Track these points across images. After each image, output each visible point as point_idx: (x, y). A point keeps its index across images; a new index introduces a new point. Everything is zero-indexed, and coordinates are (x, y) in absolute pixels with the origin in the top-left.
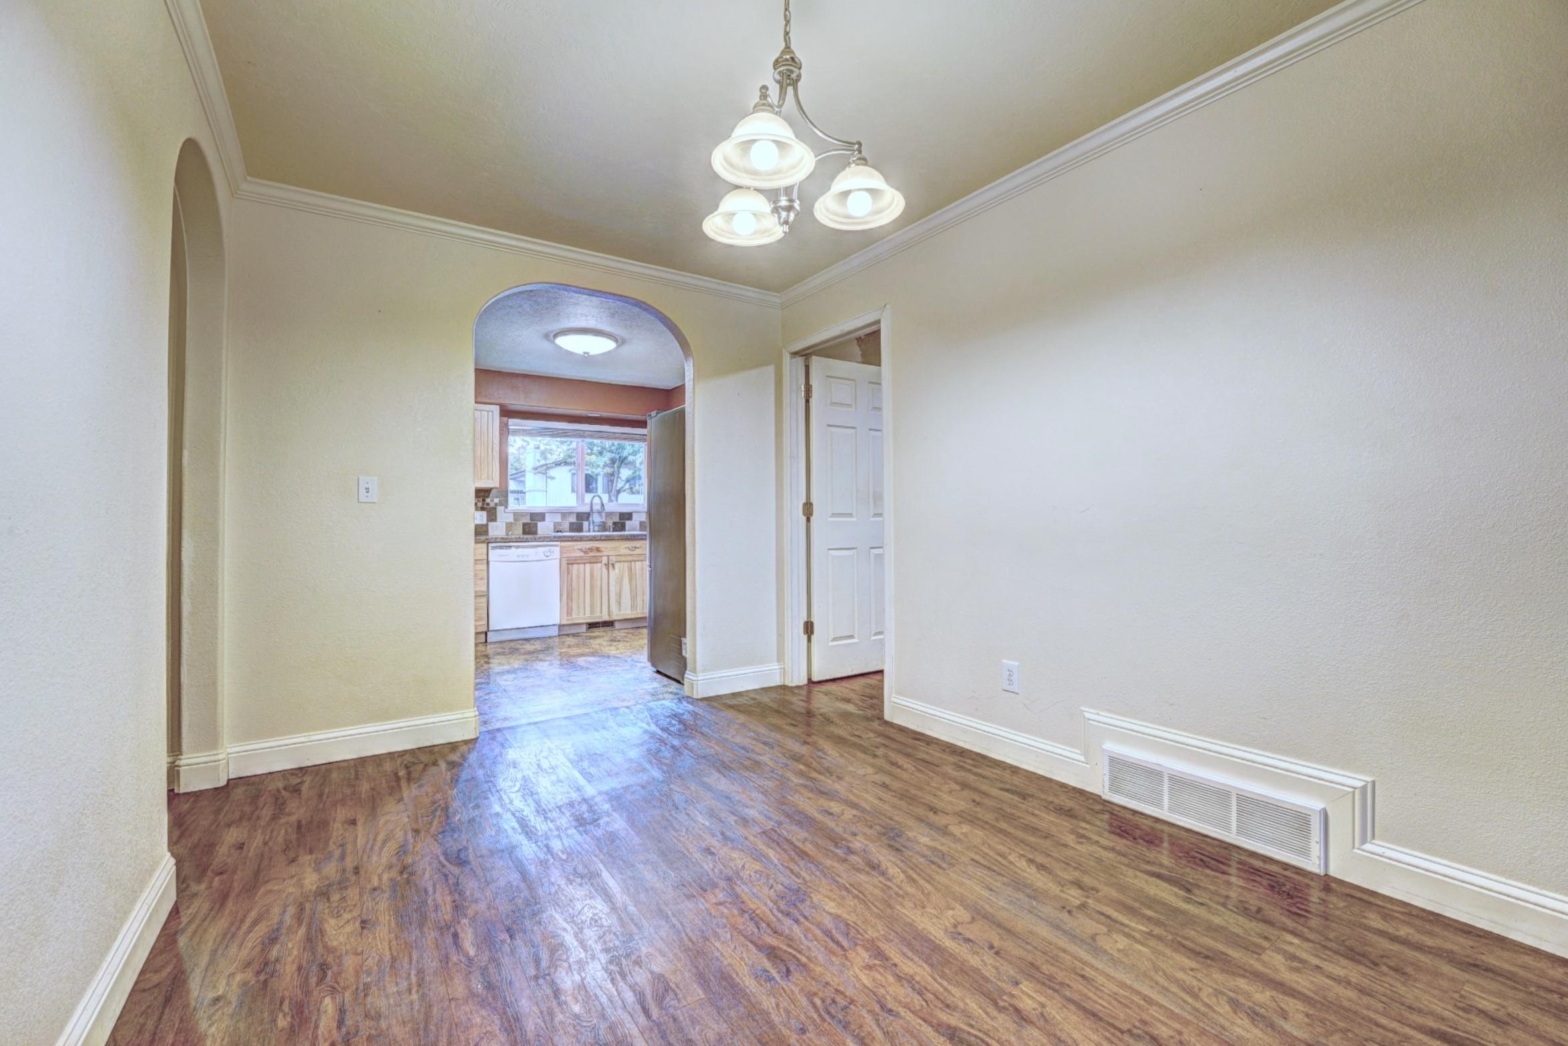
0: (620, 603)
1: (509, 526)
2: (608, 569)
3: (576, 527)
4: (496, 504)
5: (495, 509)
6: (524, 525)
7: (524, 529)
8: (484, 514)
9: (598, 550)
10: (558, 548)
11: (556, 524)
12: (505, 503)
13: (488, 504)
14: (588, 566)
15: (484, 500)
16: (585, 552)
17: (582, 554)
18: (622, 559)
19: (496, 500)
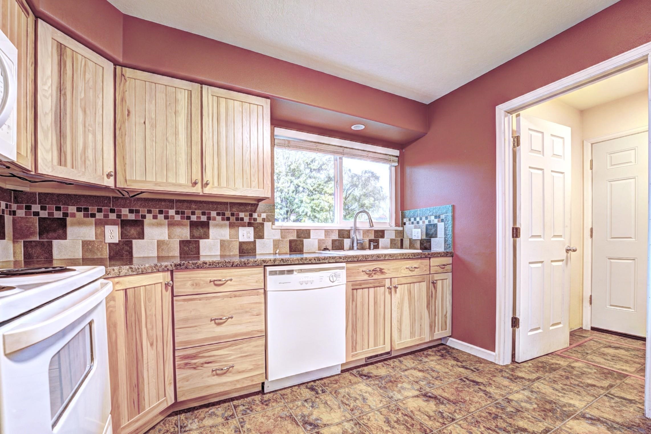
0: (400, 331)
1: (276, 244)
2: (390, 293)
3: (338, 245)
4: (264, 220)
5: (262, 224)
6: (291, 242)
7: (290, 246)
8: (251, 230)
9: (381, 271)
10: (344, 271)
11: (320, 241)
12: (271, 219)
13: (255, 220)
14: (372, 290)
15: (251, 215)
16: (370, 275)
17: (366, 277)
18: (404, 281)
19: (264, 216)
